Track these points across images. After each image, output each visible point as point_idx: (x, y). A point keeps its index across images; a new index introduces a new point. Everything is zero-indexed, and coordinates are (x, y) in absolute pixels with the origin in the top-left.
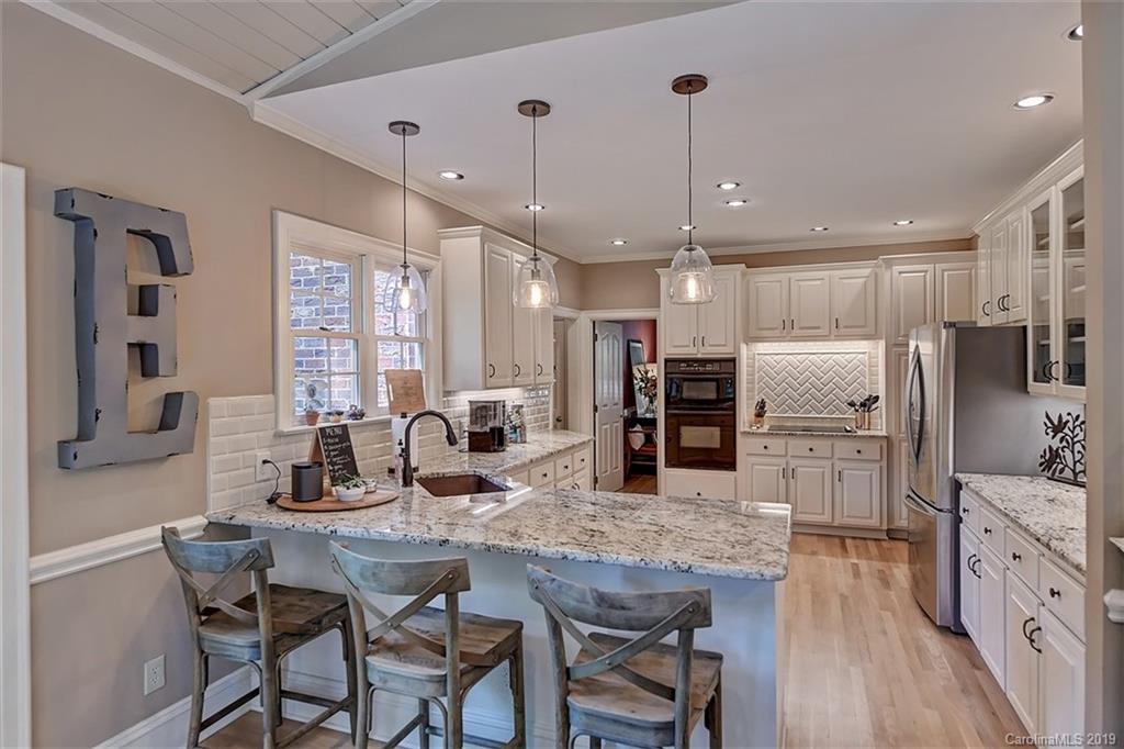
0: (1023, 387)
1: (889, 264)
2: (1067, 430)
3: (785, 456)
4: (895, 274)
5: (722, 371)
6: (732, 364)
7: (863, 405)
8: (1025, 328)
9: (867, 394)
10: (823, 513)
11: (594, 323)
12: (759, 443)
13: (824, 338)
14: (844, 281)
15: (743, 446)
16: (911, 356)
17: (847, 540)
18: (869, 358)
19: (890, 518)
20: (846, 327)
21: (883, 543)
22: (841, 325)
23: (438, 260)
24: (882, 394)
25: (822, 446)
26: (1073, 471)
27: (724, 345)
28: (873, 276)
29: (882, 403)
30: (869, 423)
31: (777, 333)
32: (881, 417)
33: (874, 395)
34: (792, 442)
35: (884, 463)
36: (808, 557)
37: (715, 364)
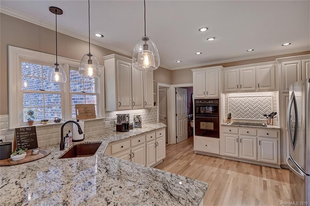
1: (280, 62)
3: (238, 134)
4: (283, 65)
5: (214, 103)
6: (218, 101)
7: (269, 116)
9: (272, 111)
10: (253, 156)
11: (176, 88)
12: (228, 129)
13: (254, 91)
14: (262, 70)
15: (222, 130)
16: (290, 97)
17: (263, 167)
18: (273, 98)
19: (282, 160)
20: (262, 87)
21: (279, 170)
22: (260, 85)
23: (102, 67)
24: (278, 112)
27: (215, 94)
28: (274, 66)
29: (278, 115)
30: (273, 123)
31: (235, 90)
32: (278, 120)
33: (275, 112)
34: (241, 129)
35: (279, 139)
36: (245, 175)
37: (212, 101)
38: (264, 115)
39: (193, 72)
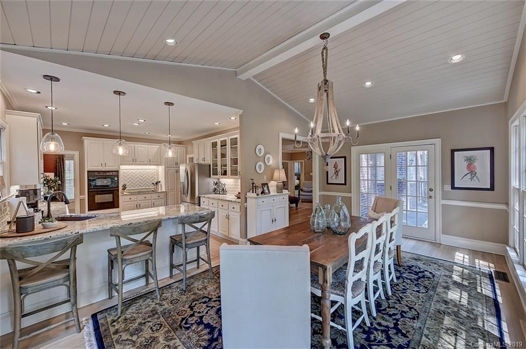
0: (210, 177)
2: (218, 184)
3: (137, 200)
5: (113, 175)
6: (117, 172)
7: (156, 184)
8: (210, 165)
9: (156, 181)
12: (128, 198)
13: (146, 165)
14: (152, 149)
18: (157, 171)
22: (151, 161)
24: (162, 180)
25: (148, 196)
26: (219, 191)
27: (114, 166)
29: (162, 183)
30: (158, 189)
31: (130, 163)
32: (162, 187)
33: (159, 181)
34: (139, 196)
35: (165, 198)
38: (153, 184)
39: (85, 140)
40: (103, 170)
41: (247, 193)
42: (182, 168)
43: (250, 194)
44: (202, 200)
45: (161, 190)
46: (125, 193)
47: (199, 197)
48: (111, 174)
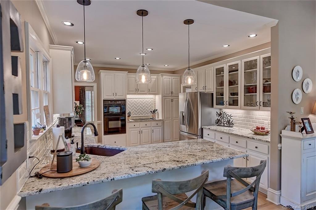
0: (212, 106)
1: (162, 76)
2: (222, 115)
3: (140, 127)
4: (164, 78)
5: (122, 104)
6: (124, 101)
8: (212, 94)
12: (132, 124)
13: (146, 94)
18: (154, 100)
20: (151, 91)
25: (148, 123)
26: (223, 123)
27: (122, 96)
28: (157, 78)
31: (134, 92)
34: (141, 123)
37: (119, 101)
38: (151, 112)
39: (101, 73)
40: (115, 99)
41: (283, 131)
42: (182, 97)
43: (286, 133)
44: (205, 132)
45: (158, 118)
46: (130, 120)
47: (202, 129)
48: (120, 102)
